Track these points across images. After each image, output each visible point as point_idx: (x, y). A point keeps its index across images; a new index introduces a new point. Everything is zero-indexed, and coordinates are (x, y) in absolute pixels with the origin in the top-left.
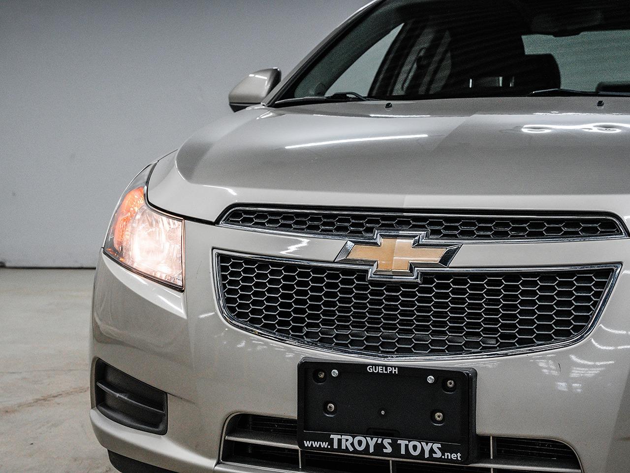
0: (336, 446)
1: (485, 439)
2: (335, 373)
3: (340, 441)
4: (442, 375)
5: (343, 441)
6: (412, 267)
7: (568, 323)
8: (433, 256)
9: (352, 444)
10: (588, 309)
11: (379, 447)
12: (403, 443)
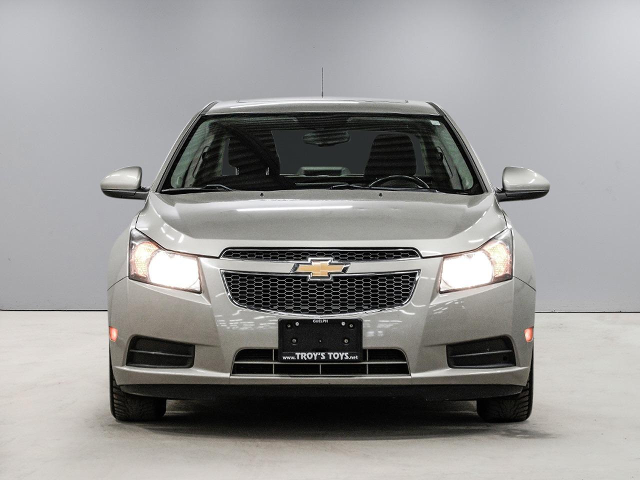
0: (298, 358)
1: (365, 350)
2: (297, 324)
3: (300, 356)
4: (348, 321)
5: (302, 356)
6: (329, 274)
7: (400, 297)
8: (339, 269)
9: (306, 357)
10: (407, 290)
11: (319, 357)
12: (330, 354)
